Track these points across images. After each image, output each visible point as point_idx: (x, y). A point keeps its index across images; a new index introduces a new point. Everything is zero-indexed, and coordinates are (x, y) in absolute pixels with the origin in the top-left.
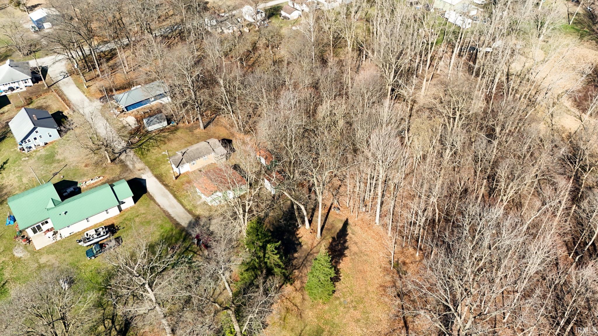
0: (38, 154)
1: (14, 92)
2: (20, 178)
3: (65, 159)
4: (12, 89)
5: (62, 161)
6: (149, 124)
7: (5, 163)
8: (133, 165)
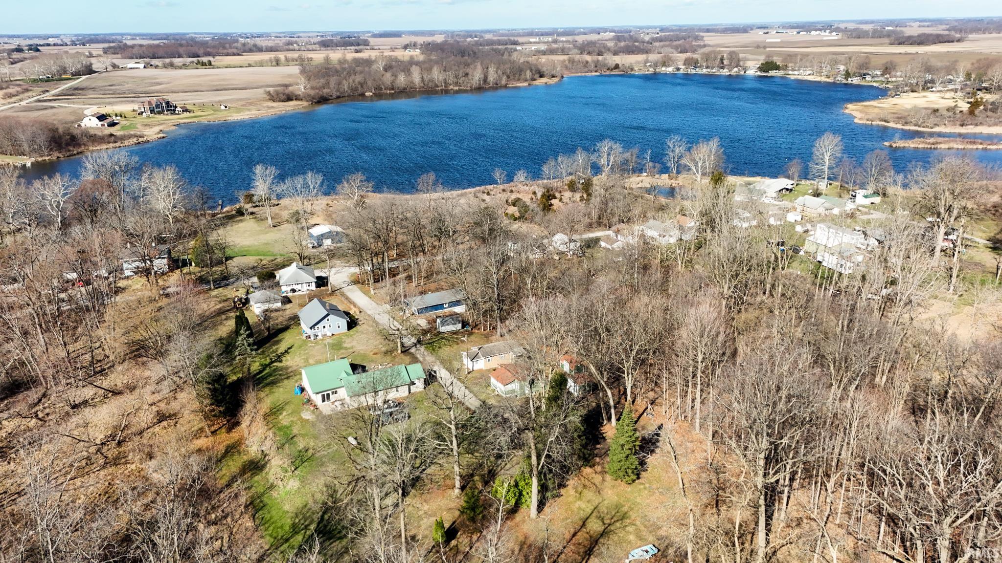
0: (325, 342)
1: (296, 293)
3: (352, 348)
4: (294, 291)
5: (349, 348)
6: (443, 324)
7: (289, 349)
8: (424, 357)
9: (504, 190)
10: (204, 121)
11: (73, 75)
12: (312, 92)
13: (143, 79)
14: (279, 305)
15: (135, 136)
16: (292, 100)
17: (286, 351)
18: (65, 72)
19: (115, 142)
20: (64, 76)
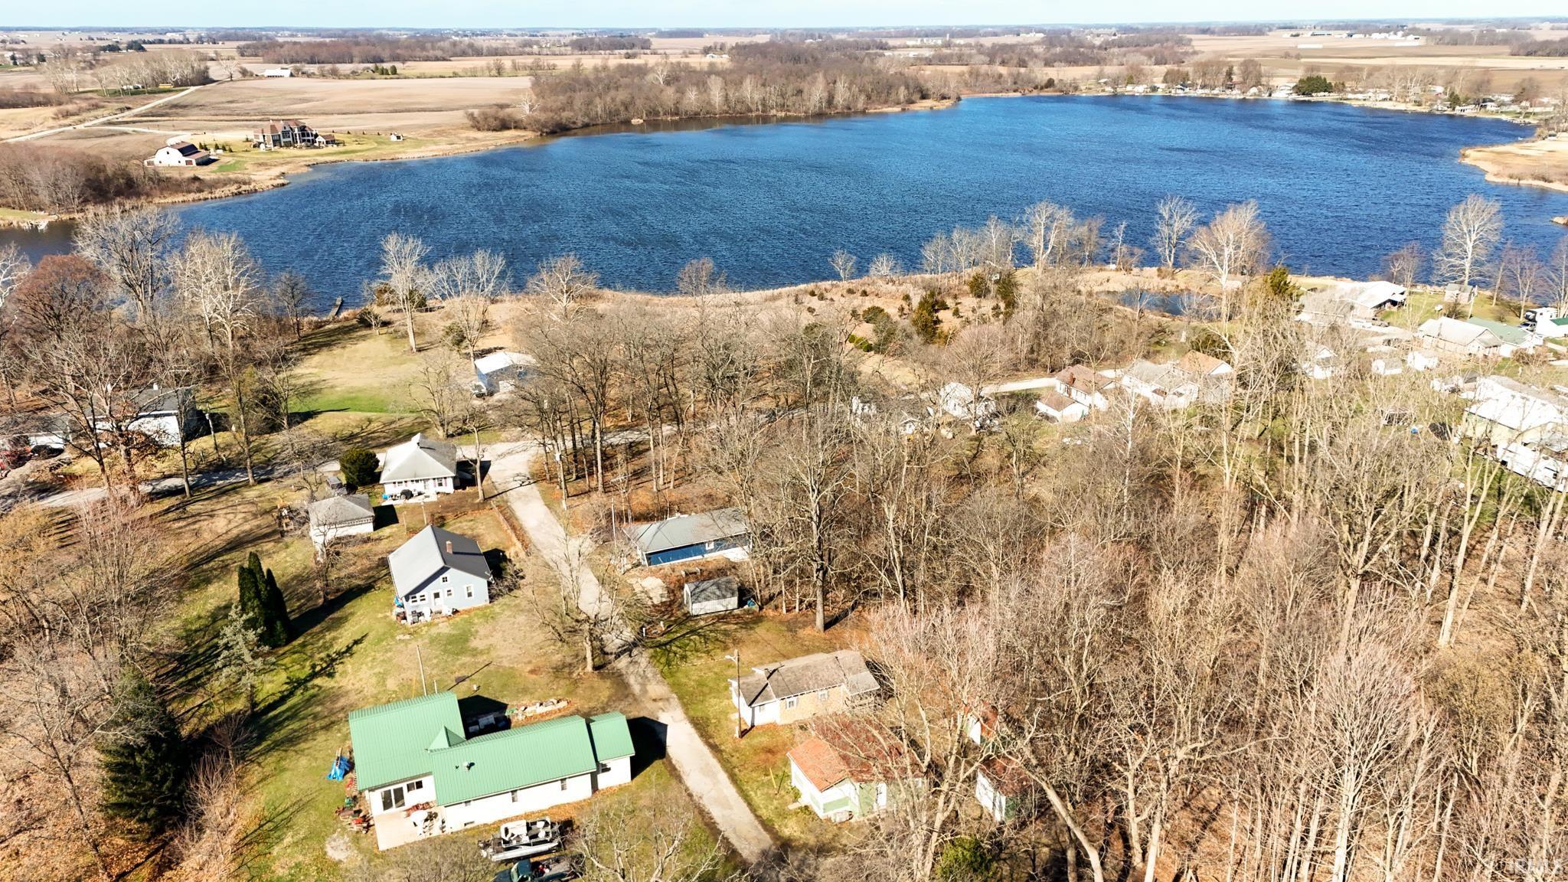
0: (434, 631)
1: (412, 501)
2: (382, 678)
3: (488, 650)
4: (408, 494)
5: (482, 653)
6: (696, 596)
7: (356, 642)
8: (643, 685)
9: (850, 291)
10: (358, 160)
11: (176, 84)
12: (543, 117)
13: (283, 93)
14: (367, 528)
15: (236, 182)
16: (508, 128)
17: (349, 649)
18: (165, 81)
19: (200, 191)
20: (161, 86)
